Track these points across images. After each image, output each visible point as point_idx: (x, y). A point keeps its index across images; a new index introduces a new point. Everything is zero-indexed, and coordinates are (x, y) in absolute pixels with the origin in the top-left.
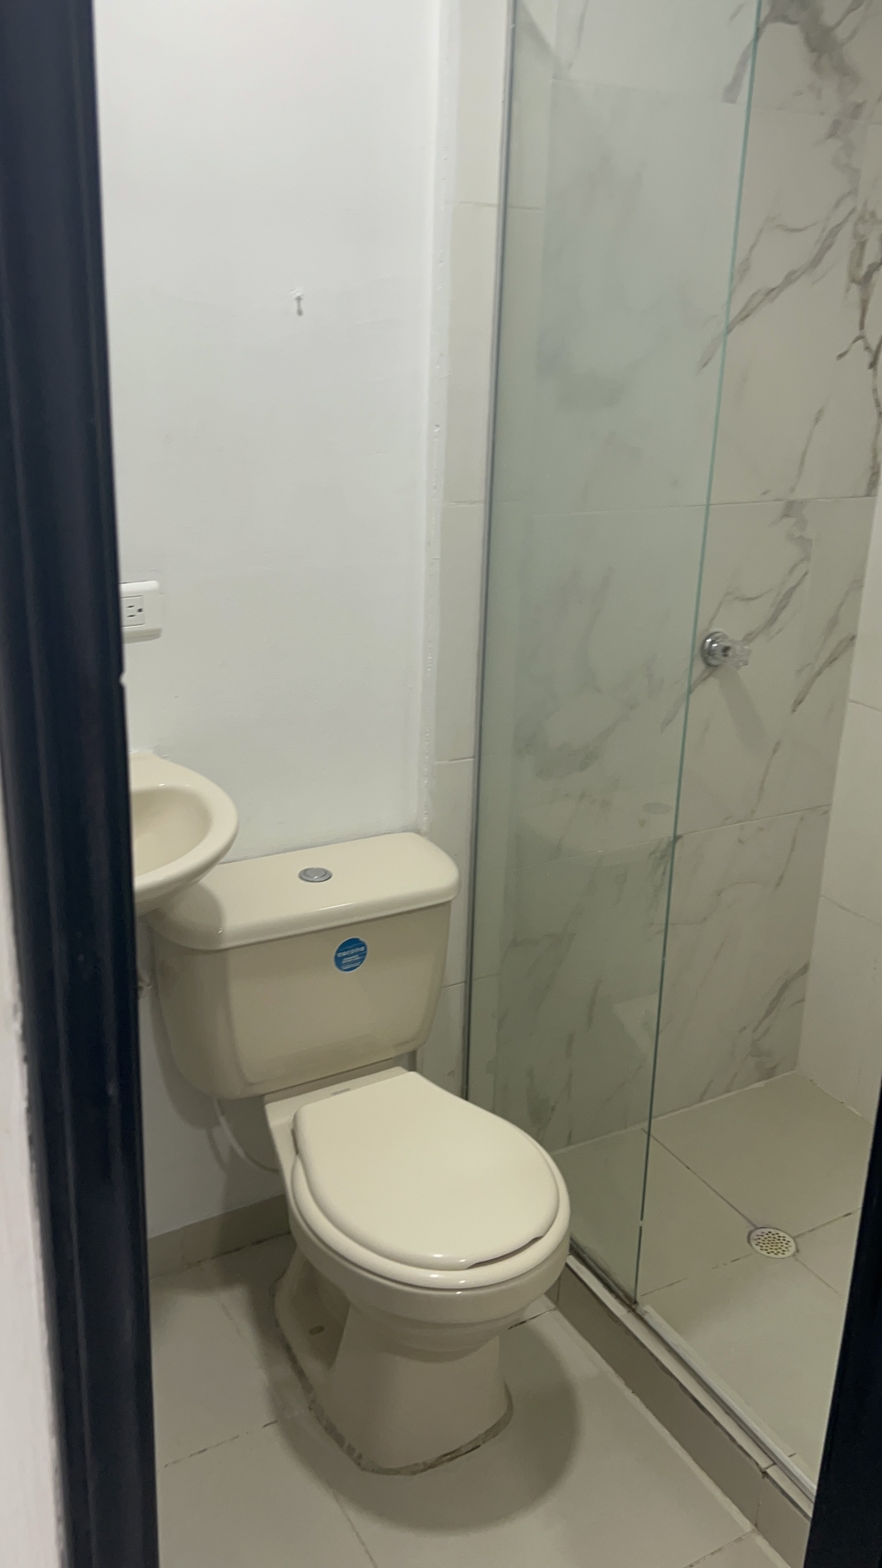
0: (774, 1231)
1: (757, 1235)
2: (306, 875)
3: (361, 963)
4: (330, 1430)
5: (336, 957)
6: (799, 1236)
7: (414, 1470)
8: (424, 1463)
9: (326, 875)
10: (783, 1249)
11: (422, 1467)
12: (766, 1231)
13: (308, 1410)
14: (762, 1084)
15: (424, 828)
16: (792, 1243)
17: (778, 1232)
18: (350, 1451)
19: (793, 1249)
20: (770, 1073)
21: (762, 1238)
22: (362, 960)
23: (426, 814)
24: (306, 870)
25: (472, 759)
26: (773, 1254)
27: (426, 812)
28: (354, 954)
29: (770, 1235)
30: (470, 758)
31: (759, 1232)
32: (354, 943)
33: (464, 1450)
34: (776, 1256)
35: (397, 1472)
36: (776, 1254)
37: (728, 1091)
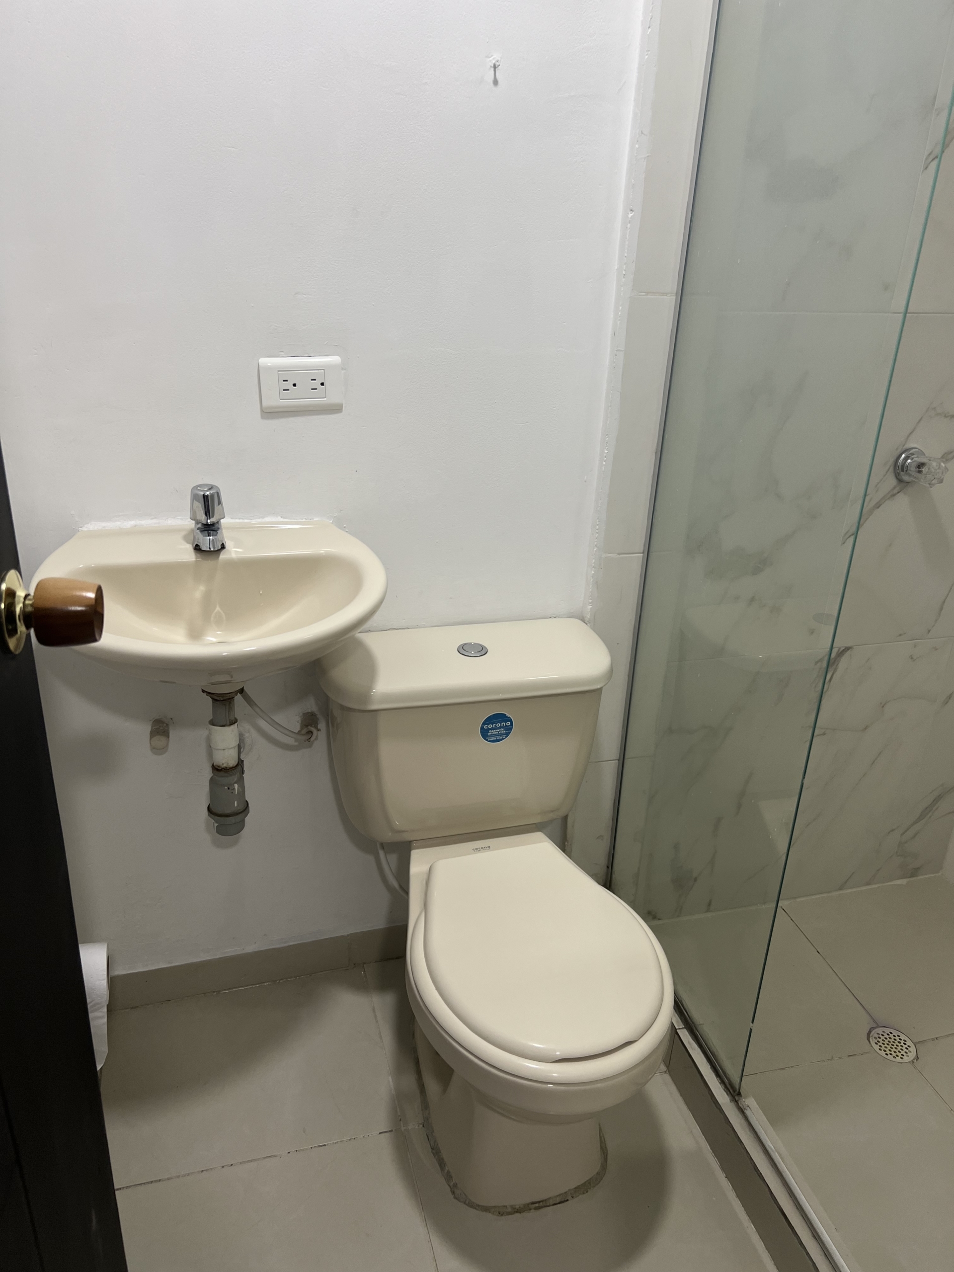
0: (895, 1033)
1: (878, 1034)
2: (464, 650)
3: (506, 737)
4: (436, 1151)
5: (482, 728)
6: (920, 1042)
7: (502, 1212)
8: (512, 1207)
9: (482, 651)
10: (903, 1053)
11: (509, 1210)
12: (888, 1031)
13: (421, 1126)
14: (904, 882)
15: (588, 616)
16: (913, 1049)
17: (900, 1034)
18: (448, 1177)
19: (912, 1055)
20: (914, 873)
21: (883, 1038)
22: (507, 734)
23: (590, 603)
24: (465, 644)
25: (642, 555)
26: (892, 1056)
27: (590, 601)
28: (501, 727)
29: (891, 1036)
30: (641, 553)
31: (880, 1030)
32: (500, 718)
33: (551, 1202)
34: (894, 1059)
35: (486, 1209)
36: (894, 1057)
37: (868, 884)
